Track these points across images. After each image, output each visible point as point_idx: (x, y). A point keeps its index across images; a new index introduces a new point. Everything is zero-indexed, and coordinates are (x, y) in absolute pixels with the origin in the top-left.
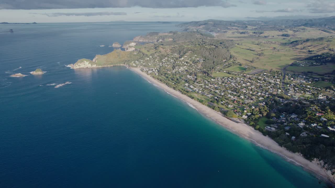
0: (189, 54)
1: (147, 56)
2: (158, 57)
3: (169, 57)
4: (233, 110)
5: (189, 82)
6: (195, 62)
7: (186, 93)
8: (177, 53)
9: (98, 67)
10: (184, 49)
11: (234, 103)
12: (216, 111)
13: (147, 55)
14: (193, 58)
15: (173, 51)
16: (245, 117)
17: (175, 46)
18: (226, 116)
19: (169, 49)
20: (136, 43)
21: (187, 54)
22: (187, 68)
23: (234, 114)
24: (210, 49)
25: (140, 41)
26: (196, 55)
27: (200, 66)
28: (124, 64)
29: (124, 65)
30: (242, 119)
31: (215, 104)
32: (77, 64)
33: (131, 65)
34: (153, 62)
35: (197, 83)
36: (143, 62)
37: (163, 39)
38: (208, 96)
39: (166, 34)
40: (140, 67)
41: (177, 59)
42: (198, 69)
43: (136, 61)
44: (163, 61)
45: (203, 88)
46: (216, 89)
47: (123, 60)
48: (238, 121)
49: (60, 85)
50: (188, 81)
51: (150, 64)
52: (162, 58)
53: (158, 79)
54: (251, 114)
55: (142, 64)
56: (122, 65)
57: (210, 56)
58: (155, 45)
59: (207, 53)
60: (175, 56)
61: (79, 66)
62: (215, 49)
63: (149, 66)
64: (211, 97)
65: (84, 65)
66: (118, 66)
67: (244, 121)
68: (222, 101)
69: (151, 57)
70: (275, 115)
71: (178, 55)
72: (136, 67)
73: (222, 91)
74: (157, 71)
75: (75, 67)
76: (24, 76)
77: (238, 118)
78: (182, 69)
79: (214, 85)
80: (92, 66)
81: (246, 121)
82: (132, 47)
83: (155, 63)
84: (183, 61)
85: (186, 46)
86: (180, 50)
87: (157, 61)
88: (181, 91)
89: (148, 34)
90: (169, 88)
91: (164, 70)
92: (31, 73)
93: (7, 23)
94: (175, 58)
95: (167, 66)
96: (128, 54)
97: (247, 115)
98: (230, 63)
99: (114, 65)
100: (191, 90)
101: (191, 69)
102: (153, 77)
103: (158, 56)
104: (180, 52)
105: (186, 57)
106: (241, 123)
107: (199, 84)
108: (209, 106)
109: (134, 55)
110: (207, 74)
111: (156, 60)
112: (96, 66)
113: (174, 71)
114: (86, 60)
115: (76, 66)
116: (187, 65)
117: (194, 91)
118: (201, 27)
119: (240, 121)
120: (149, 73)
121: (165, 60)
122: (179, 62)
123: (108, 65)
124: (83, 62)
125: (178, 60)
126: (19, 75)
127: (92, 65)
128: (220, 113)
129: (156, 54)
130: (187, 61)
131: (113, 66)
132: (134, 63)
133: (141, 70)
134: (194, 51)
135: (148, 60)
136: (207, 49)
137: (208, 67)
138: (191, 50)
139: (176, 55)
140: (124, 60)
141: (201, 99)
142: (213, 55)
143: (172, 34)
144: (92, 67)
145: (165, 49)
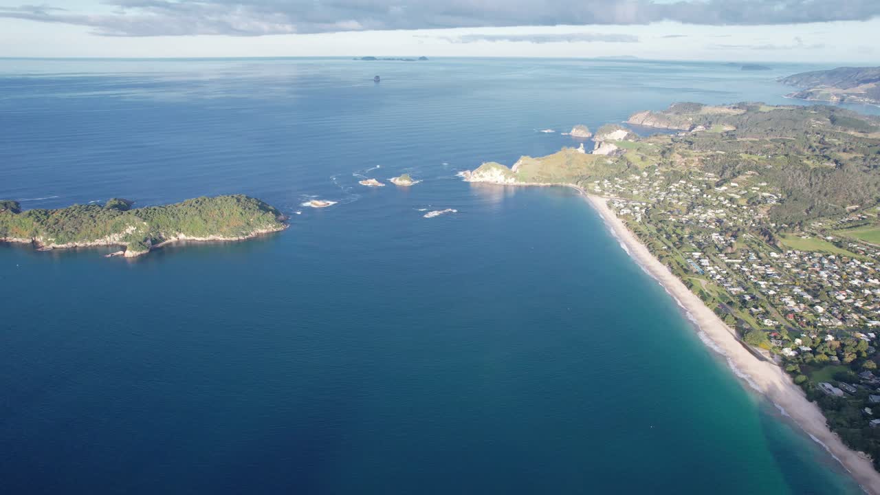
0: (747, 178)
1: (636, 171)
2: (663, 178)
3: (691, 179)
4: (768, 332)
5: (705, 250)
6: (753, 202)
7: (682, 272)
8: (714, 172)
9: (518, 183)
10: (738, 163)
11: (785, 318)
12: (727, 326)
13: (636, 168)
14: (754, 190)
15: (705, 166)
16: (789, 352)
17: (718, 152)
18: (743, 341)
19: (697, 160)
20: (626, 133)
21: (741, 177)
22: (724, 215)
23: (767, 340)
24: (815, 170)
25: (645, 124)
26: (764, 184)
27: (762, 213)
28: (577, 183)
29: (575, 185)
30: (778, 354)
31: (735, 311)
32: (478, 173)
33: (590, 188)
34: (646, 187)
35: (726, 254)
36: (622, 185)
37: (708, 125)
38: (732, 289)
39: (725, 110)
40: (609, 195)
41: (709, 187)
42: (754, 221)
43: (606, 181)
44: (671, 187)
45: (733, 270)
46: (765, 277)
47: (576, 174)
48: (767, 356)
49: (435, 213)
50: (704, 248)
51: (635, 192)
52: (672, 181)
53: (635, 232)
54: (810, 349)
55: (618, 188)
56: (570, 185)
57: (807, 190)
58: (672, 142)
59: (802, 183)
60: (706, 179)
61: (482, 176)
62: (832, 170)
63: (632, 196)
64: (738, 293)
65: (491, 176)
66: (562, 186)
67: (781, 361)
68: (756, 308)
69: (645, 174)
70: (875, 367)
71: (718, 178)
72: (601, 194)
73: (776, 285)
74: (643, 211)
75: (472, 178)
76: (380, 185)
77: (770, 352)
78: (710, 214)
79: (766, 268)
80: (507, 181)
81: (784, 363)
82: (611, 143)
83: (651, 189)
84: (723, 194)
85: (744, 156)
86: (727, 164)
87: (656, 187)
88: (672, 268)
89: (673, 106)
90: (650, 255)
91: (663, 211)
92: (392, 180)
93: (373, 58)
94: (706, 184)
95: (676, 201)
96: (592, 162)
97: (797, 349)
98: (868, 216)
99: (554, 184)
100: (698, 269)
101: (735, 218)
102: (627, 225)
103: (664, 174)
104: (724, 169)
105: (736, 185)
106: (771, 362)
107: (729, 259)
108: (717, 312)
109: (606, 165)
110: (767, 238)
111: (655, 184)
112: (515, 181)
113: (685, 219)
114: (497, 167)
115: (475, 176)
116: (727, 207)
117: (704, 274)
118: (862, 88)
119: (770, 359)
120: (622, 214)
121: (677, 185)
122: (709, 196)
123: (541, 182)
124: (489, 169)
125: (712, 190)
126: (372, 182)
127: (506, 178)
128: (733, 331)
129: (660, 168)
130: (732, 195)
131: (552, 186)
132: (599, 184)
133: (608, 205)
134: (761, 173)
135: (634, 181)
136: (805, 169)
137: (786, 218)
138: (756, 168)
139: (712, 177)
140: (578, 176)
141: (710, 293)
142: (818, 189)
143: (742, 111)
144: (506, 183)
145: (686, 159)
